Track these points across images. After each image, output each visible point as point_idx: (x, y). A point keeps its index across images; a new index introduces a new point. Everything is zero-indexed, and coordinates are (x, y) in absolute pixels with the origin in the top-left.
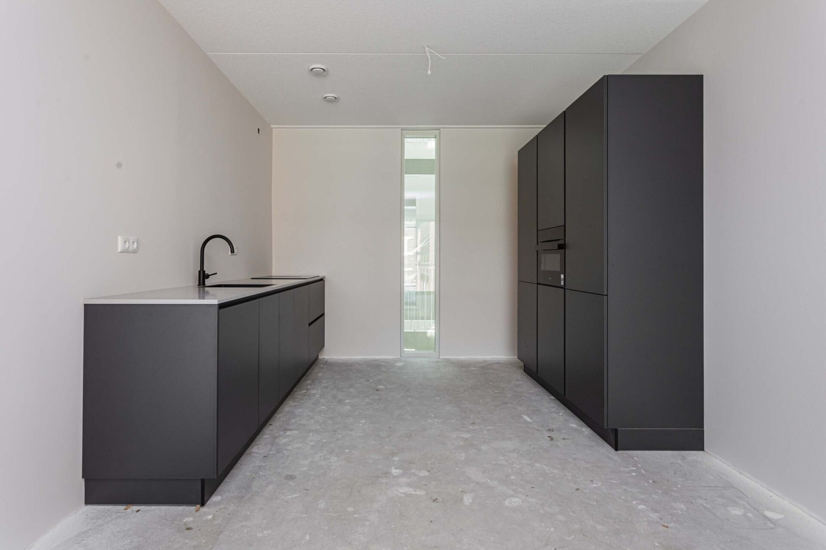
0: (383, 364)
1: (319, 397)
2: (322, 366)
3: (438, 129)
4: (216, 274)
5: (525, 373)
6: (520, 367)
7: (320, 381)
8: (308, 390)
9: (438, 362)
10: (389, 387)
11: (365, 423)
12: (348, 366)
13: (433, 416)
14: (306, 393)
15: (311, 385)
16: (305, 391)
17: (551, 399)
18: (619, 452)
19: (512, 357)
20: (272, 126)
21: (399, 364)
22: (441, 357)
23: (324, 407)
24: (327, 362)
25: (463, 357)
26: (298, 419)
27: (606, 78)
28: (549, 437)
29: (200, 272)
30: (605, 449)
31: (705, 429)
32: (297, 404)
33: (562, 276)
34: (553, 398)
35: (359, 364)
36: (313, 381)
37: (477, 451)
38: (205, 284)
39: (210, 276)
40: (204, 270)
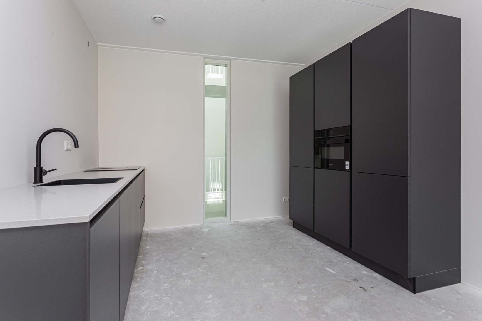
0: (193, 231)
1: (157, 273)
2: (146, 238)
3: (230, 60)
4: (56, 169)
5: (295, 229)
6: (289, 224)
7: (151, 255)
8: (143, 266)
9: (231, 225)
10: (210, 253)
11: (213, 298)
12: (167, 236)
13: (263, 279)
14: (143, 269)
15: (143, 260)
16: (142, 268)
17: (328, 249)
18: (417, 294)
19: (278, 217)
20: (98, 44)
21: (206, 230)
22: (232, 221)
23: (166, 285)
24: (148, 234)
25: (246, 220)
26: (147, 304)
27: (409, 10)
28: (360, 287)
29: (35, 168)
30: (406, 294)
31: (461, 267)
32: (140, 285)
33: (347, 163)
34: (330, 248)
35: (175, 233)
36: (144, 256)
37: (325, 316)
38: (43, 182)
39: (48, 172)
40: (41, 166)
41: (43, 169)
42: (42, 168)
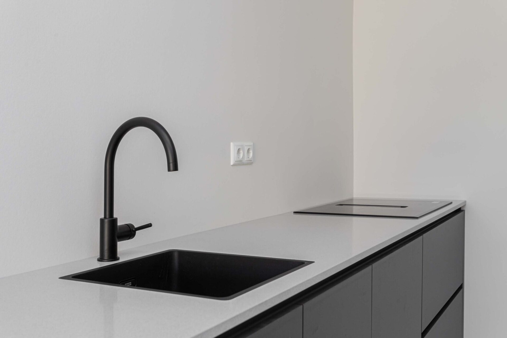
4: (149, 225)
29: (102, 221)
38: (118, 256)
39: (137, 232)
40: (115, 216)
41: (120, 223)
42: (116, 220)
